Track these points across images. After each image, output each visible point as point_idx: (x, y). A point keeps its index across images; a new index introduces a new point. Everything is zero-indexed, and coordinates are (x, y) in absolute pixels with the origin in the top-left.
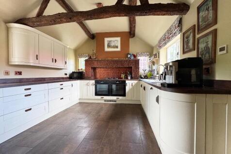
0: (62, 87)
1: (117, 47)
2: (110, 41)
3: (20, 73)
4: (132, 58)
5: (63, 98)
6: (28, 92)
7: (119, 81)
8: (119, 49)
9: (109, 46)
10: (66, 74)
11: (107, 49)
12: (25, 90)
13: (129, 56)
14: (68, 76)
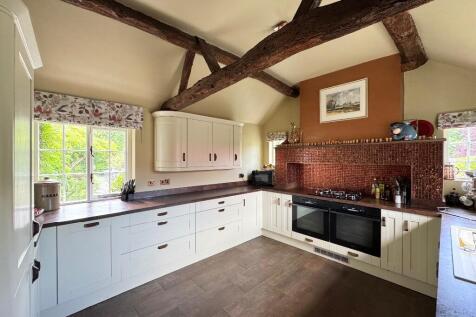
0: (221, 206)
1: (356, 107)
2: (336, 95)
3: (167, 182)
4: (412, 135)
5: (223, 228)
6: (162, 219)
7: (357, 207)
8: (362, 113)
9: (331, 108)
10: (242, 176)
11: (325, 117)
12: (160, 215)
13: (397, 131)
14: (245, 179)
